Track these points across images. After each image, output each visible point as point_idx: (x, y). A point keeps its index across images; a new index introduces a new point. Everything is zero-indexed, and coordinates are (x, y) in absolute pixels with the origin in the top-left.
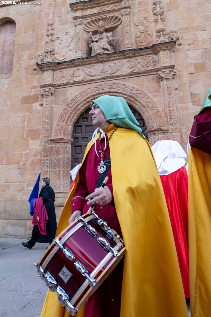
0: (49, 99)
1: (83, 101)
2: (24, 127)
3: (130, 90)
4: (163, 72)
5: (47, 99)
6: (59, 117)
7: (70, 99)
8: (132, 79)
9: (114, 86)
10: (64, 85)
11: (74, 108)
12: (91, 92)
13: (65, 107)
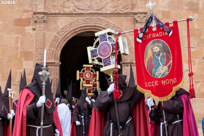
0: (42, 26)
1: (71, 31)
2: (17, 48)
3: (112, 27)
4: (139, 16)
5: (40, 26)
6: (50, 43)
7: (61, 28)
8: (114, 17)
9: (99, 21)
10: (55, 14)
11: (64, 36)
12: (79, 24)
13: (55, 34)
